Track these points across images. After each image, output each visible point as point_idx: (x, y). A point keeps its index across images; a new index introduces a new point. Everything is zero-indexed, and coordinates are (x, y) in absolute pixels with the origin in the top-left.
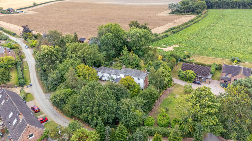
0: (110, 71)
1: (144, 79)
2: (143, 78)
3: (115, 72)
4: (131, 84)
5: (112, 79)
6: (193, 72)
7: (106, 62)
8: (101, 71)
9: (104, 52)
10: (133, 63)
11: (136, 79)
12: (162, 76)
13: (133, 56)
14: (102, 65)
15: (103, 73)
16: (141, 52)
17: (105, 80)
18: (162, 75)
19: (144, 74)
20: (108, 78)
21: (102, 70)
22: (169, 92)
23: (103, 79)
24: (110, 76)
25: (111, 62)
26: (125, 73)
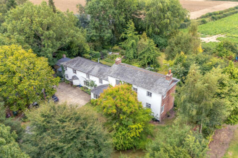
0: (90, 68)
1: (163, 96)
2: (160, 93)
3: (99, 71)
4: (125, 109)
5: (92, 86)
7: (94, 52)
8: (73, 67)
10: (145, 55)
11: (142, 93)
13: (145, 41)
14: (86, 55)
15: (75, 72)
16: (163, 38)
17: (79, 86)
18: (219, 91)
19: (164, 82)
20: (84, 81)
21: (75, 65)
23: (75, 82)
24: (87, 79)
25: (105, 51)
26: (118, 74)
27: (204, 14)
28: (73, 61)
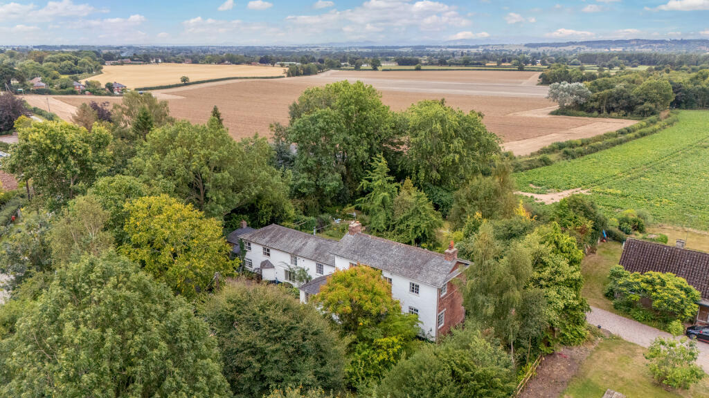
0: (298, 244)
1: (440, 291)
2: (434, 284)
3: (316, 249)
4: (368, 306)
5: (301, 279)
6: (681, 279)
7: (303, 217)
8: (263, 242)
9: (302, 176)
10: (409, 223)
11: (400, 287)
12: (537, 282)
15: (267, 252)
17: (275, 282)
19: (440, 264)
20: (286, 271)
21: (267, 238)
22: (569, 369)
23: (268, 275)
24: (293, 266)
25: (325, 216)
26: (355, 253)
27: (547, 145)
28: (264, 232)
